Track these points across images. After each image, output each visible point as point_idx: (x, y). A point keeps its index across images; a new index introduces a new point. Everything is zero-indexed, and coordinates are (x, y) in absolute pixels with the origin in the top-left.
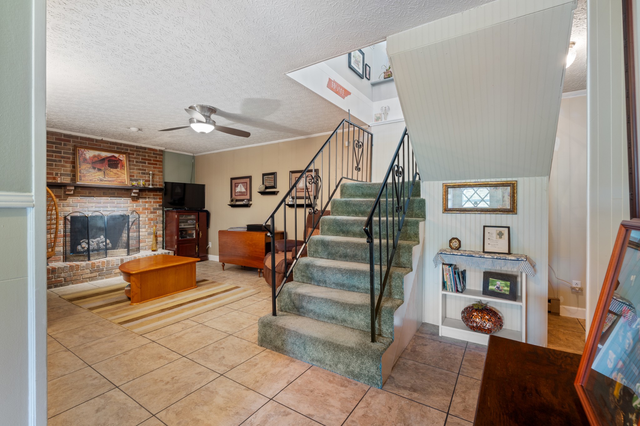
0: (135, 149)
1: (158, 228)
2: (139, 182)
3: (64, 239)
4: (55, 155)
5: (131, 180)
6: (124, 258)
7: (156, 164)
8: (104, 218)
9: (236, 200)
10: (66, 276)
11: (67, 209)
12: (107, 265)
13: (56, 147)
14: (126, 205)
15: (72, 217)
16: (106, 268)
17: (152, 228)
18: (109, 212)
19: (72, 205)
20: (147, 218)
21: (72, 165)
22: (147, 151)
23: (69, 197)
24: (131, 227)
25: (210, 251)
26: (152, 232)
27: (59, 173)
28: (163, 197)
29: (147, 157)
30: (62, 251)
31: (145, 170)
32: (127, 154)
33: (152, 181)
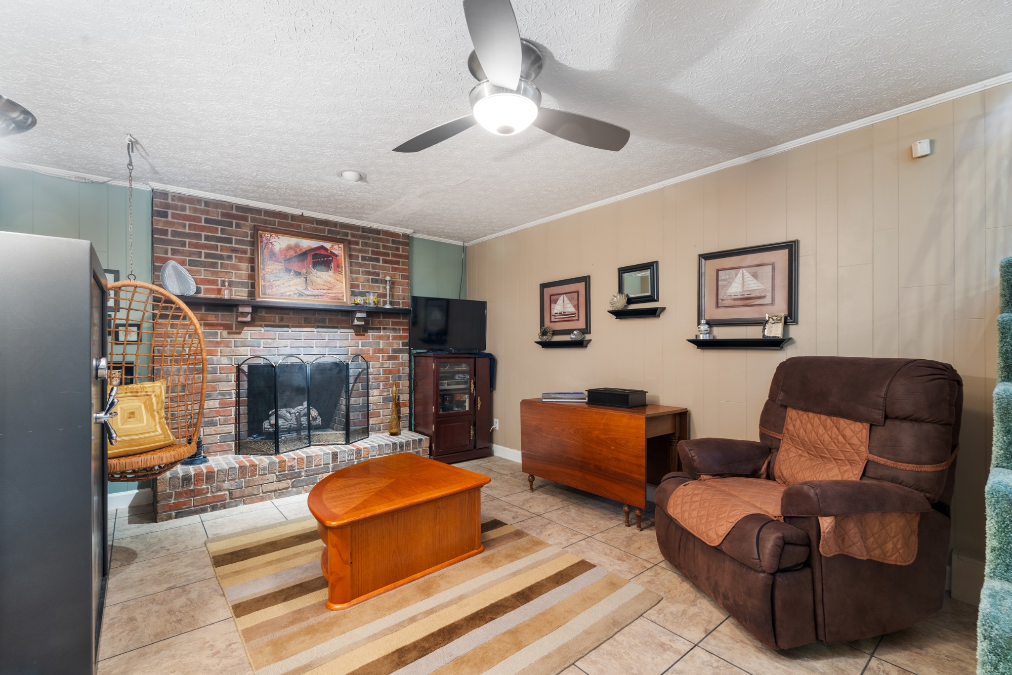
0: (360, 233)
1: (401, 388)
2: (367, 298)
3: (236, 409)
4: (221, 246)
5: (353, 294)
6: (338, 451)
7: (398, 263)
8: (305, 369)
9: (553, 331)
10: (233, 488)
11: (242, 350)
12: (307, 465)
13: (223, 231)
14: (345, 343)
15: (250, 367)
16: (306, 471)
17: (391, 389)
18: (315, 357)
19: (250, 344)
20: (381, 369)
21: (250, 265)
22: (381, 236)
23: (245, 328)
24: (353, 386)
25: (497, 436)
26: (390, 397)
27: (227, 280)
28: (409, 327)
29: (381, 248)
30: (233, 433)
31: (378, 275)
32: (345, 243)
33: (390, 296)
